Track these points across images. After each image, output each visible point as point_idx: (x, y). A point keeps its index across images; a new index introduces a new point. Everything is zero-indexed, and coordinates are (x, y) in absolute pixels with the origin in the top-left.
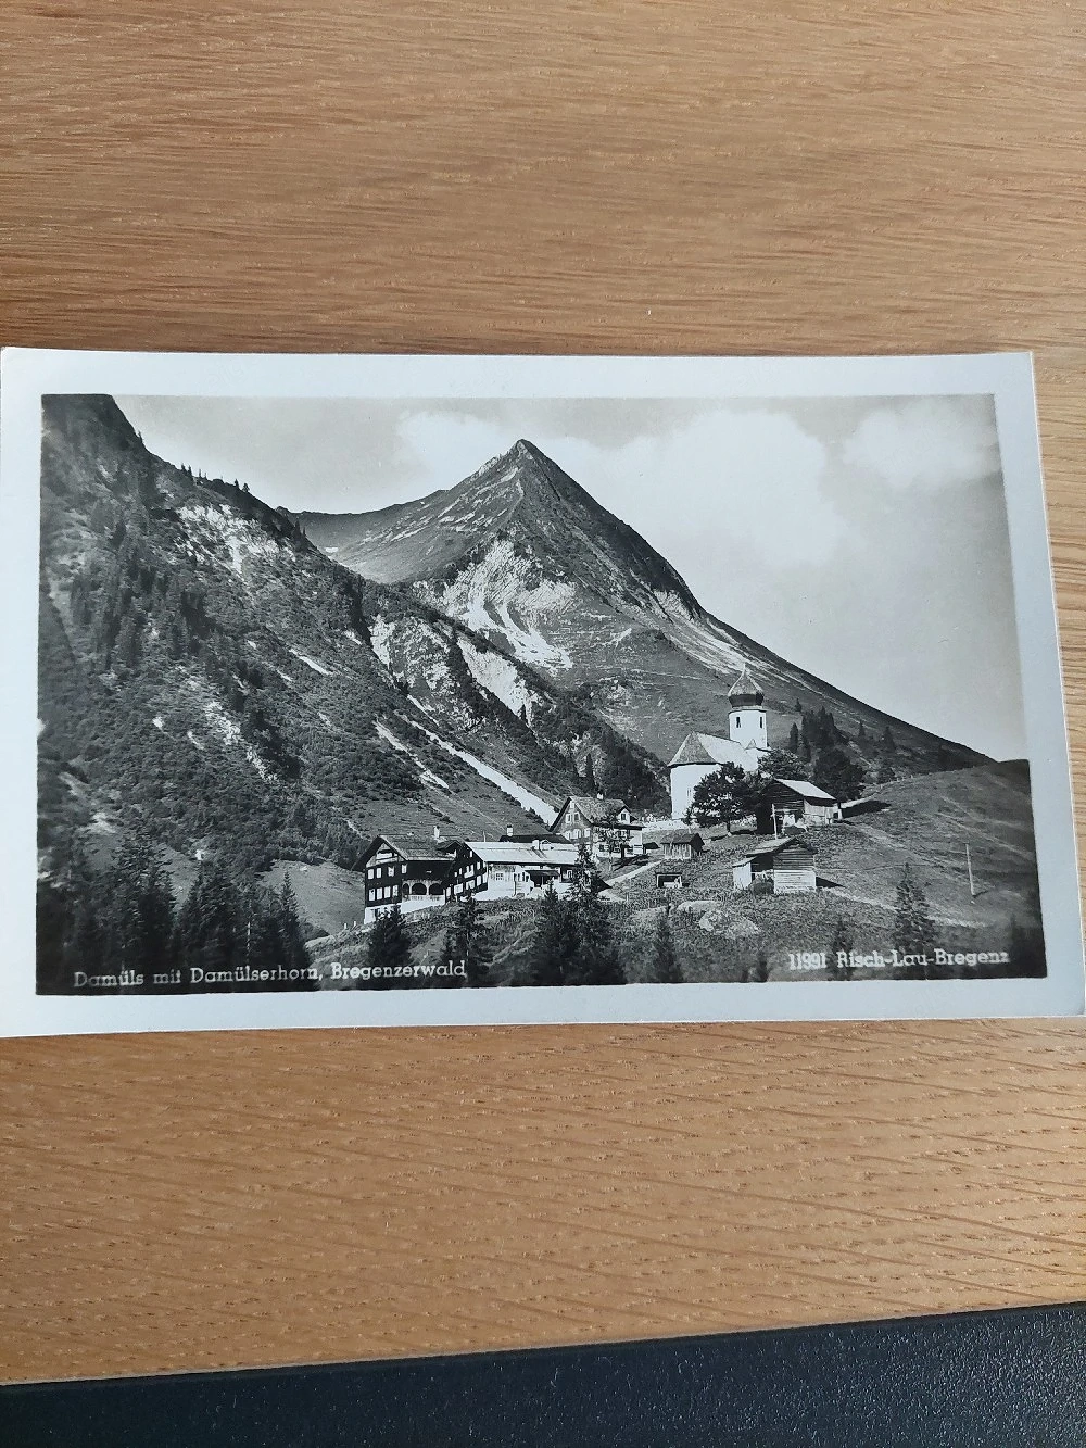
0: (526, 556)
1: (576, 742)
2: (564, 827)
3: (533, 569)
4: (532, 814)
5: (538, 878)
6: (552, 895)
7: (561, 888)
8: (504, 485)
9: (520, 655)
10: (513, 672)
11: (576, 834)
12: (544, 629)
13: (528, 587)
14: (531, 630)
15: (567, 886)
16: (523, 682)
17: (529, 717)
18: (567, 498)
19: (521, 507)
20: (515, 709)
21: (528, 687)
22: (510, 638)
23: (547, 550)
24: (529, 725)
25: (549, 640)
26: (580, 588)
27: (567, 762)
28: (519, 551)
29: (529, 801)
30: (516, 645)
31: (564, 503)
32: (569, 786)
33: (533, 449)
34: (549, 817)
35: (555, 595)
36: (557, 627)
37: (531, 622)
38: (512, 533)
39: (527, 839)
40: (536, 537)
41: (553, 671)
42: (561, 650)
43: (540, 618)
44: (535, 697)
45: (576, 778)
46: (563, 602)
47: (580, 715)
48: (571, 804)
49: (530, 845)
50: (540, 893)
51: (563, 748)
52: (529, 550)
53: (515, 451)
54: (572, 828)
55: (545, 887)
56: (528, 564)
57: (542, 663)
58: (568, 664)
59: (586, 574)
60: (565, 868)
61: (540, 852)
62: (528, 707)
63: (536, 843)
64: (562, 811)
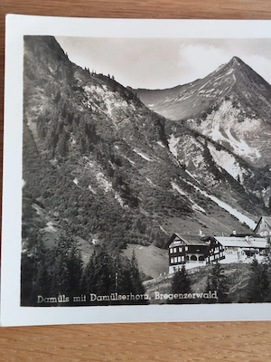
0: (238, 108)
1: (264, 191)
2: (260, 230)
3: (241, 113)
4: (244, 224)
5: (249, 254)
6: (255, 262)
7: (260, 259)
8: (228, 76)
9: (236, 151)
10: (233, 160)
11: (265, 234)
12: (247, 140)
13: (239, 121)
14: (241, 140)
15: (262, 257)
16: (238, 164)
17: (242, 180)
18: (256, 82)
19: (235, 86)
20: (235, 176)
21: (241, 165)
22: (231, 144)
23: (248, 105)
24: (241, 183)
25: (249, 144)
26: (263, 123)
27: (260, 201)
28: (235, 105)
29: (243, 218)
30: (234, 147)
31: (255, 84)
32: (261, 212)
33: (240, 61)
34: (253, 225)
35: (251, 125)
36: (253, 139)
37: (241, 137)
38: (231, 97)
39: (243, 236)
40: (242, 100)
41: (252, 159)
42: (255, 149)
43: (245, 135)
44: (244, 171)
45: (264, 208)
46: (255, 128)
47: (265, 179)
48: (263, 220)
49: (243, 239)
50: (250, 260)
51: (257, 193)
52: (239, 105)
53: (232, 62)
54: (264, 231)
55: (252, 258)
56: (239, 111)
57: (247, 156)
58: (259, 156)
59: (265, 116)
60: (261, 249)
61: (249, 242)
62: (241, 175)
63: (247, 237)
64: (259, 223)
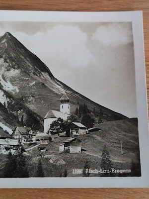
0: (7, 62)
1: (19, 112)
2: (14, 135)
3: (9, 66)
4: (6, 132)
5: (7, 149)
6: (10, 153)
7: (13, 152)
8: (2, 44)
9: (4, 88)
10: (3, 93)
11: (18, 137)
12: (11, 81)
13: (8, 70)
14: (8, 82)
15: (14, 151)
16: (5, 96)
17: (6, 105)
18: (19, 47)
19: (6, 49)
20: (3, 103)
21: (7, 97)
22: (2, 84)
23: (13, 61)
24: (6, 107)
25: (13, 84)
26: (22, 72)
27: (16, 117)
28: (5, 61)
29: (5, 128)
30: (4, 86)
31: (18, 49)
32: (16, 124)
33: (10, 34)
34: (10, 132)
35: (15, 72)
36: (15, 81)
37: (8, 80)
38: (4, 56)
39: (4, 138)
40: (10, 58)
41: (14, 93)
42: (16, 87)
43: (11, 79)
44: (8, 100)
45: (18, 122)
46: (17, 75)
47: (20, 105)
48: (17, 129)
49: (5, 140)
50: (7, 153)
51: (15, 113)
52: (8, 61)
53: (5, 35)
54: (17, 135)
55: (9, 151)
56: (8, 64)
57: (11, 91)
58: (18, 91)
59: (23, 68)
60: (14, 146)
61: (8, 142)
62: (6, 102)
63: (7, 139)
64: (14, 131)
